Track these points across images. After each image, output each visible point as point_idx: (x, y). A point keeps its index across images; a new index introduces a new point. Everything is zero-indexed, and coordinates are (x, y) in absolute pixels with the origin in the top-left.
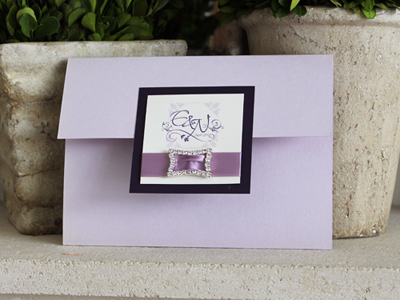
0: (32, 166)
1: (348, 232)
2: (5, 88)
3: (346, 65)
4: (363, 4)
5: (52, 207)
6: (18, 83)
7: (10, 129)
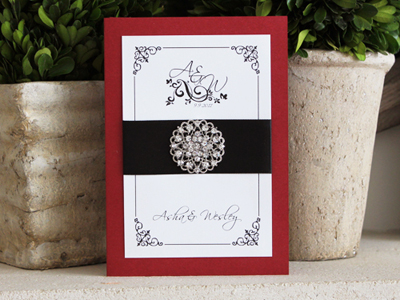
0: (43, 201)
1: (336, 253)
2: (22, 125)
3: (338, 102)
4: (356, 48)
5: (58, 241)
6: (35, 121)
7: (26, 166)
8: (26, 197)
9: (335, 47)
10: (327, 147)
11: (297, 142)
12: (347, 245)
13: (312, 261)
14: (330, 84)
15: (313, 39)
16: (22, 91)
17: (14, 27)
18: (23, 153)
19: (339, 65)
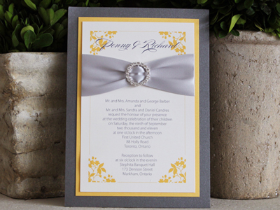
8: (13, 142)
9: (260, 28)
10: (254, 109)
11: (230, 104)
12: (270, 188)
13: (241, 199)
14: (257, 58)
15: (243, 22)
16: (10, 59)
17: (6, 9)
18: (11, 107)
19: (264, 43)
